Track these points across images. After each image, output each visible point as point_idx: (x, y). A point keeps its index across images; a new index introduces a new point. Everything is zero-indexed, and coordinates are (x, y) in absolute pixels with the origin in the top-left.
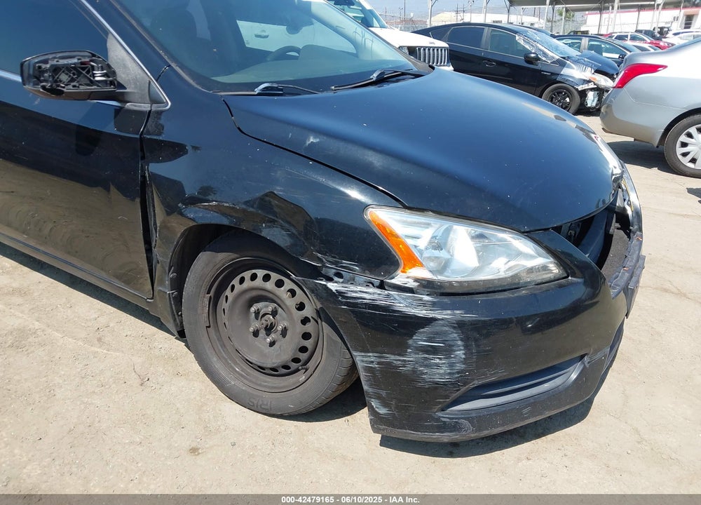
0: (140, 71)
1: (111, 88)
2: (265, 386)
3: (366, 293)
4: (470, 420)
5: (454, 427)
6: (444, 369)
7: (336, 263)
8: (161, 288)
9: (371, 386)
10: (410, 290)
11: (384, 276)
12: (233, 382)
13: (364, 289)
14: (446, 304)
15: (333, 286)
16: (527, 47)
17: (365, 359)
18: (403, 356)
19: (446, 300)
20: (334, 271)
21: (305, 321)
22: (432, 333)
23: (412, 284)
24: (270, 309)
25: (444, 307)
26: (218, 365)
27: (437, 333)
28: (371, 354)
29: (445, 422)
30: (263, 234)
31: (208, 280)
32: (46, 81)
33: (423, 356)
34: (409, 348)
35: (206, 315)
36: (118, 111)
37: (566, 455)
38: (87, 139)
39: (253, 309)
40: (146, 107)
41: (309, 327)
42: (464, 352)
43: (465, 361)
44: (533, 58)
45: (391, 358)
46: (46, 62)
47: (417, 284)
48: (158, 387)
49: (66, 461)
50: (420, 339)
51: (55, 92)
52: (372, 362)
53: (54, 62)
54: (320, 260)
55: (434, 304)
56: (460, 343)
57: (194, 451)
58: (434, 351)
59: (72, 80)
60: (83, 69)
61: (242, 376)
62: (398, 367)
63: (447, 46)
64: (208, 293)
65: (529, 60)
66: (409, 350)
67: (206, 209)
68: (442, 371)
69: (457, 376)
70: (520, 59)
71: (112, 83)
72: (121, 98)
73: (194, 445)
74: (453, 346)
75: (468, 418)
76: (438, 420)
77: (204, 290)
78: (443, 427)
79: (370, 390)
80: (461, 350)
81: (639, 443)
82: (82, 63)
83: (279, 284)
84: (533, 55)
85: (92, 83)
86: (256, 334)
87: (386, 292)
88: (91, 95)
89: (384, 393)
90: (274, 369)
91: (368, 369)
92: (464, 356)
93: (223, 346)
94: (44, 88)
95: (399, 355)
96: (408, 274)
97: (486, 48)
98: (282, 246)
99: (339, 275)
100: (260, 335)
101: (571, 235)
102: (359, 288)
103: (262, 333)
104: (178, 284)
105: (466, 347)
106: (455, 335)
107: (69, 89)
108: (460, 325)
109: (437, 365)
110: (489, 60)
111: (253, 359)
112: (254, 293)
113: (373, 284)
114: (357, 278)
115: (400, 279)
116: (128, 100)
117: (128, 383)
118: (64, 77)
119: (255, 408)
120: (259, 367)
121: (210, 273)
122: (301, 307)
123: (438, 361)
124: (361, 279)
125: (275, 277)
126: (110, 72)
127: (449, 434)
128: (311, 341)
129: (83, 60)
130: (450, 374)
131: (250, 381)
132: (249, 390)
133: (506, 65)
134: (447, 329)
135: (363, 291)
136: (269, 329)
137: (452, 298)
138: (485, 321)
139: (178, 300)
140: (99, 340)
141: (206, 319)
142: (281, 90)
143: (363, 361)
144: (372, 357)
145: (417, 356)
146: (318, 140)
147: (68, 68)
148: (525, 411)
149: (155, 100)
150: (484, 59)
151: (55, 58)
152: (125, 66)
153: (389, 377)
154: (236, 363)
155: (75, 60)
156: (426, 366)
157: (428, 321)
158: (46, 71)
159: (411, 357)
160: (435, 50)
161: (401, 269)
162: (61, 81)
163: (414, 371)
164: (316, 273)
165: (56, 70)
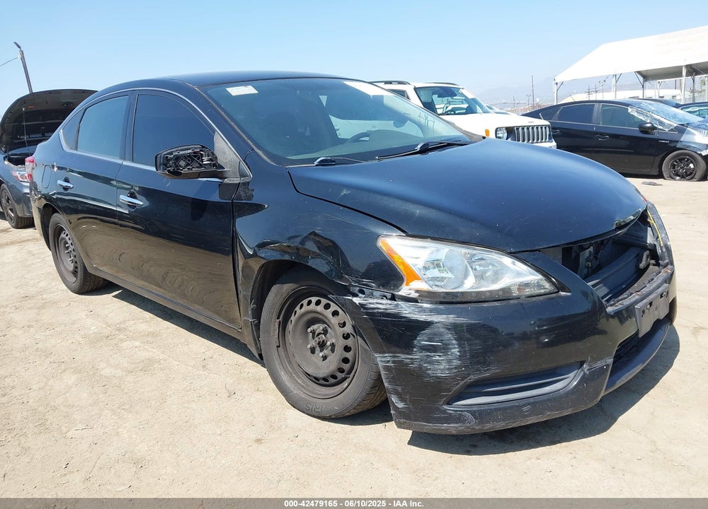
0: (235, 156)
1: (214, 169)
2: (319, 395)
3: (380, 304)
4: (473, 413)
5: (458, 418)
6: (444, 365)
7: (359, 282)
8: (245, 318)
9: (390, 382)
10: (414, 300)
11: (394, 290)
12: (296, 391)
13: (380, 301)
14: (441, 309)
15: (356, 300)
16: (641, 117)
17: (383, 359)
18: (410, 354)
19: (441, 307)
20: (358, 288)
21: (346, 337)
22: (430, 334)
23: (414, 295)
24: (321, 328)
25: (439, 312)
26: (284, 377)
27: (435, 334)
28: (387, 355)
29: (450, 414)
30: (309, 264)
31: (278, 307)
32: (170, 166)
33: (426, 354)
34: (414, 347)
35: (276, 336)
36: (220, 185)
37: (575, 458)
38: (199, 207)
39: (309, 330)
40: (237, 181)
41: (350, 342)
42: (458, 350)
43: (460, 358)
44: (649, 128)
45: (402, 356)
46: (171, 153)
47: (417, 294)
48: (241, 398)
49: (166, 443)
50: (422, 340)
51: (176, 174)
52: (389, 361)
53: (177, 153)
54: (347, 280)
55: (431, 311)
56: (454, 342)
57: (258, 441)
58: (434, 349)
59: (188, 165)
60: (195, 157)
61: (302, 386)
62: (408, 364)
63: (548, 123)
64: (278, 318)
65: (645, 130)
66: (415, 350)
67: (272, 249)
68: (442, 367)
69: (455, 371)
70: (634, 131)
71: (214, 165)
72: (221, 175)
73: (259, 437)
74: (449, 344)
75: (471, 411)
76: (445, 412)
77: (275, 316)
78: (449, 419)
79: (390, 387)
80: (455, 348)
81: (652, 452)
82: (194, 153)
83: (327, 307)
84: (649, 125)
85: (201, 166)
86: (313, 350)
87: (395, 302)
88: (200, 175)
89: (400, 389)
90: (325, 379)
91: (387, 368)
92: (458, 354)
93: (290, 362)
94: (169, 171)
95: (408, 354)
96: (411, 287)
97: (598, 123)
98: (323, 272)
99: (362, 292)
100: (317, 352)
101: (588, 266)
102: (375, 301)
103: (318, 349)
104: (257, 314)
105: (460, 345)
106: (450, 336)
107: (185, 171)
108: (454, 328)
109: (438, 361)
110: (601, 134)
111: (310, 371)
112: (310, 316)
113: (385, 296)
114: (375, 293)
115: (404, 291)
116: (225, 176)
117: (219, 395)
118: (182, 163)
119: (309, 412)
120: (315, 378)
121: (280, 301)
122: (344, 325)
123: (438, 358)
124: (377, 293)
125: (324, 301)
126: (213, 158)
127: (456, 425)
128: (351, 353)
129: (196, 150)
130: (448, 369)
131: (308, 390)
132: (307, 397)
133: (621, 137)
134: (442, 330)
135: (379, 303)
136: (322, 345)
137: (447, 306)
138: (474, 324)
139: (258, 326)
140: (204, 367)
141: (277, 340)
142: (334, 162)
143: (382, 361)
144: (388, 357)
145: (421, 354)
146: (349, 192)
147: (185, 157)
148: (525, 409)
149: (243, 175)
150: (596, 133)
151: (177, 151)
152: (224, 153)
153: (401, 373)
154: (298, 376)
155: (190, 151)
156: (429, 363)
157: (427, 324)
158: (171, 159)
159: (417, 355)
160: (530, 129)
161: (405, 283)
162: (180, 166)
163: (420, 367)
164: (346, 291)
165: (177, 158)
